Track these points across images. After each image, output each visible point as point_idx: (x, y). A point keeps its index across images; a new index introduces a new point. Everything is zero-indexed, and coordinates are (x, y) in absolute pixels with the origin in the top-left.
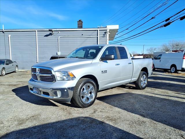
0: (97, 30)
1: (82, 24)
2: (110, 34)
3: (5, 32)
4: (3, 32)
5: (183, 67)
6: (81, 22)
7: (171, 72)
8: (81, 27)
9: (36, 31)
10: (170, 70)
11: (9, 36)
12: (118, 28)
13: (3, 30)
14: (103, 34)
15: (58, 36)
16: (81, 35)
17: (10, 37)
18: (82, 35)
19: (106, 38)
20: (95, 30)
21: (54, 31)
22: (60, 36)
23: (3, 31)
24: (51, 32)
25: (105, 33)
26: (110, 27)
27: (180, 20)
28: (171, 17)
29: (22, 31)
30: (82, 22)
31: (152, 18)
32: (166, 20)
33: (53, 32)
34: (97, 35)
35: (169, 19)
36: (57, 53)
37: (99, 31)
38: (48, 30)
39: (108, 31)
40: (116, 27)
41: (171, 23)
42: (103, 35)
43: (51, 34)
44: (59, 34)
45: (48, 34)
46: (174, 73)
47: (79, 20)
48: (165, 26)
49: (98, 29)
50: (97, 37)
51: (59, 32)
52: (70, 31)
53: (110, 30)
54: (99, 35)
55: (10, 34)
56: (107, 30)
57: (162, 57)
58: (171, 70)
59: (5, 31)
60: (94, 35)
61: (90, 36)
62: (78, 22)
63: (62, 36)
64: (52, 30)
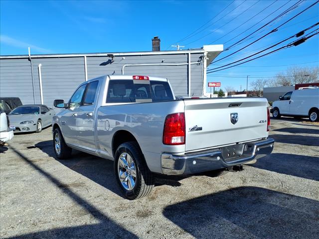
0: (188, 54)
1: (159, 44)
2: (208, 59)
3: (32, 60)
4: (29, 60)
6: (157, 41)
7: (310, 120)
8: (159, 50)
9: (85, 57)
10: (309, 117)
11: (40, 65)
12: (222, 50)
13: (30, 56)
14: (198, 59)
15: (122, 65)
16: (160, 63)
17: (41, 67)
18: (163, 62)
19: (202, 66)
20: (184, 54)
21: (116, 56)
22: (126, 64)
23: (29, 58)
24: (111, 58)
25: (201, 57)
26: (208, 48)
28: (305, 30)
29: (60, 57)
30: (159, 40)
31: (273, 31)
32: (298, 35)
33: (114, 58)
34: (188, 62)
35: (302, 33)
37: (190, 55)
38: (106, 55)
39: (205, 54)
40: (219, 48)
41: (306, 39)
42: (198, 61)
43: (110, 62)
44: (123, 61)
45: (106, 61)
46: (315, 121)
47: (155, 38)
48: (296, 44)
49: (189, 52)
50: (188, 65)
51: (124, 58)
52: (143, 55)
53: (209, 53)
54: (191, 62)
55: (40, 62)
56: (203, 53)
57: (292, 96)
58: (311, 117)
59: (32, 58)
60: (182, 62)
61: (174, 63)
62: (153, 40)
63: (129, 64)
64: (112, 55)
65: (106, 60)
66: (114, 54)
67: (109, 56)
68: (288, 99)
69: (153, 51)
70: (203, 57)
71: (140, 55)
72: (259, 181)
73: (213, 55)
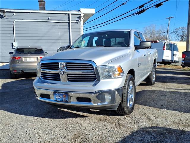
0: (69, 14)
1: (44, 5)
2: (84, 19)
5: (164, 59)
6: (43, 3)
8: (44, 9)
12: (94, 13)
14: (76, 19)
15: (13, 20)
16: (46, 20)
18: (48, 19)
19: (80, 24)
20: (66, 14)
21: (7, 12)
22: (17, 19)
24: (2, 14)
25: (79, 18)
26: (84, 11)
27: (156, 7)
28: (145, 4)
31: (123, 4)
32: (140, 7)
33: (6, 14)
34: (69, 20)
35: (142, 6)
36: (12, 44)
37: (70, 15)
39: (82, 15)
40: (92, 11)
41: (145, 10)
42: (77, 20)
43: (1, 17)
44: (13, 17)
48: (139, 13)
49: (70, 13)
50: (69, 23)
51: (15, 14)
52: (31, 13)
53: (85, 14)
54: (72, 21)
56: (80, 14)
60: (64, 20)
61: (58, 20)
62: (39, 2)
63: (19, 19)
64: (4, 11)
66: (6, 10)
67: (1, 11)
69: (39, 10)
70: (81, 17)
71: (29, 13)
73: (87, 16)
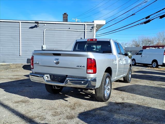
0: (85, 25)
1: (67, 17)
2: (96, 28)
6: (66, 16)
7: (152, 67)
8: (67, 21)
9: (20, 23)
10: (152, 65)
12: (105, 24)
15: (43, 29)
18: (69, 28)
19: (93, 32)
20: (83, 25)
22: (46, 28)
24: (37, 24)
25: (92, 27)
26: (97, 22)
27: (160, 18)
28: (151, 15)
30: (67, 15)
31: (132, 15)
32: (147, 18)
34: (85, 30)
35: (149, 17)
36: (42, 46)
37: (86, 25)
38: (34, 22)
39: (95, 25)
40: (103, 22)
41: (151, 20)
42: (91, 30)
43: (36, 26)
44: (44, 27)
46: (155, 67)
47: (64, 13)
48: (145, 23)
49: (86, 24)
50: (85, 32)
51: (45, 24)
52: (57, 24)
53: (97, 25)
54: (87, 30)
56: (94, 25)
57: (143, 53)
58: (153, 65)
60: (81, 30)
61: (77, 29)
62: (63, 15)
63: (48, 28)
64: (38, 22)
65: (33, 25)
66: (39, 22)
67: (36, 23)
68: (141, 54)
69: (63, 22)
70: (94, 27)
71: (56, 24)
72: (131, 99)
73: (99, 26)
